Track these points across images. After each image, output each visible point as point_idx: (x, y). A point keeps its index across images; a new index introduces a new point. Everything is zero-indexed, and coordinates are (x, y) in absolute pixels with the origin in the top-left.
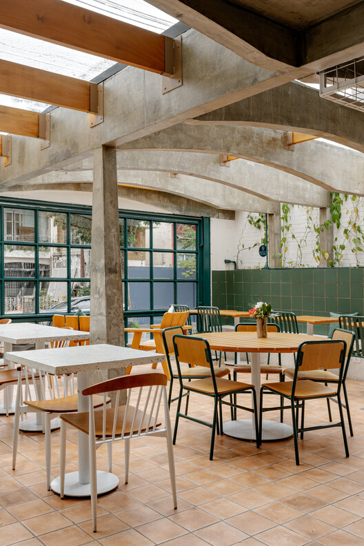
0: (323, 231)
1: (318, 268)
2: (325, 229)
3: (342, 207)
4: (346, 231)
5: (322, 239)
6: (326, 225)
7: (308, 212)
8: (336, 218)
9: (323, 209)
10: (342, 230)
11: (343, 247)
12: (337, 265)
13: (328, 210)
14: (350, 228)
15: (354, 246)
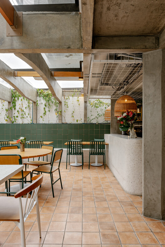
0: (9, 110)
1: (6, 124)
2: (10, 110)
3: (16, 102)
4: (18, 111)
5: (9, 114)
6: (11, 108)
7: (2, 103)
8: (14, 106)
9: (9, 102)
10: (16, 111)
11: (17, 117)
12: (15, 123)
13: (11, 103)
14: (19, 110)
15: (21, 116)
